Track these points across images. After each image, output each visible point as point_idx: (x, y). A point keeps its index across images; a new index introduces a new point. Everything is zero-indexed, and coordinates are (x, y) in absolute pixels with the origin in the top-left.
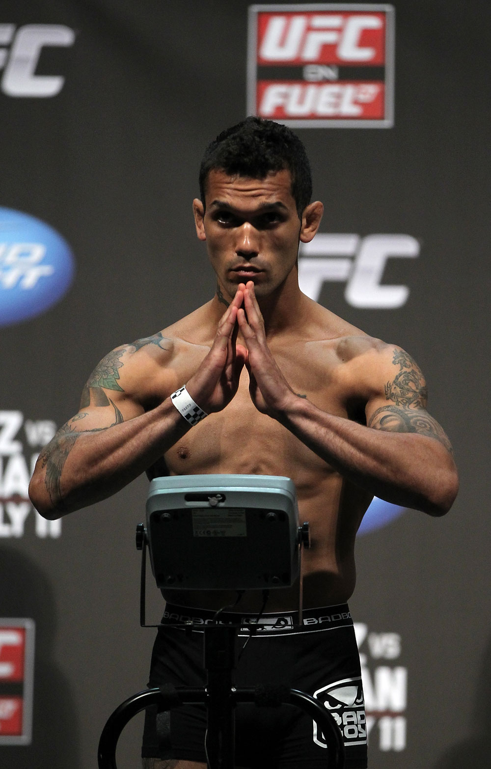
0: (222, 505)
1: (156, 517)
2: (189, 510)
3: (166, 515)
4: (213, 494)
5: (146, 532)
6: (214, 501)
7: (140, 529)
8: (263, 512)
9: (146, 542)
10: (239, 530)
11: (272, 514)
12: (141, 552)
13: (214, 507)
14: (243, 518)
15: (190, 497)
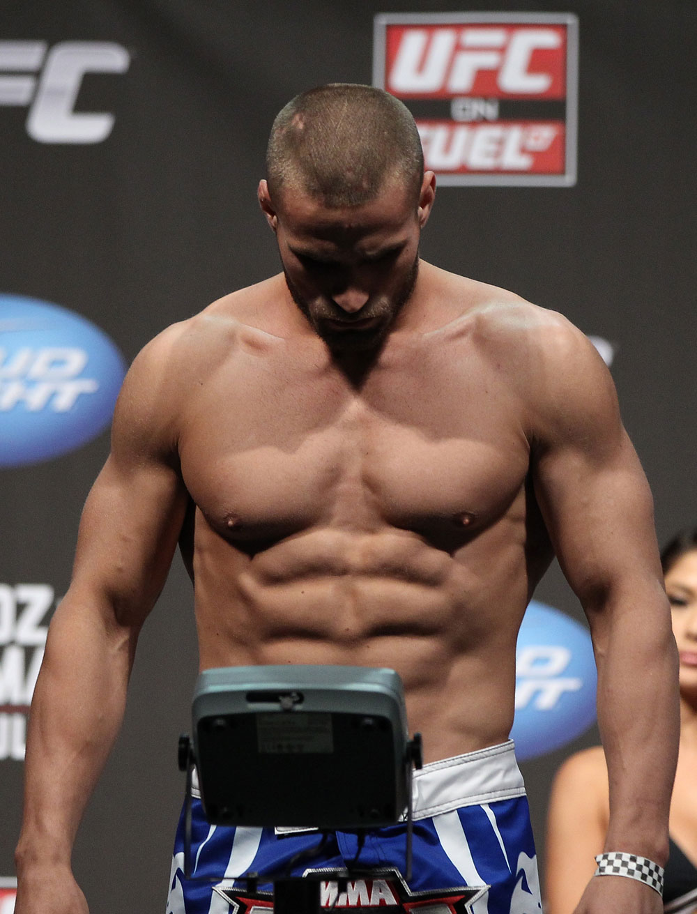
0: (298, 707)
1: (205, 725)
2: (253, 716)
3: (220, 722)
4: (286, 693)
5: (192, 747)
6: (287, 702)
7: (184, 741)
8: (356, 719)
9: (193, 761)
10: (322, 743)
11: (369, 721)
12: (185, 774)
13: (287, 711)
14: (329, 726)
15: (253, 696)
